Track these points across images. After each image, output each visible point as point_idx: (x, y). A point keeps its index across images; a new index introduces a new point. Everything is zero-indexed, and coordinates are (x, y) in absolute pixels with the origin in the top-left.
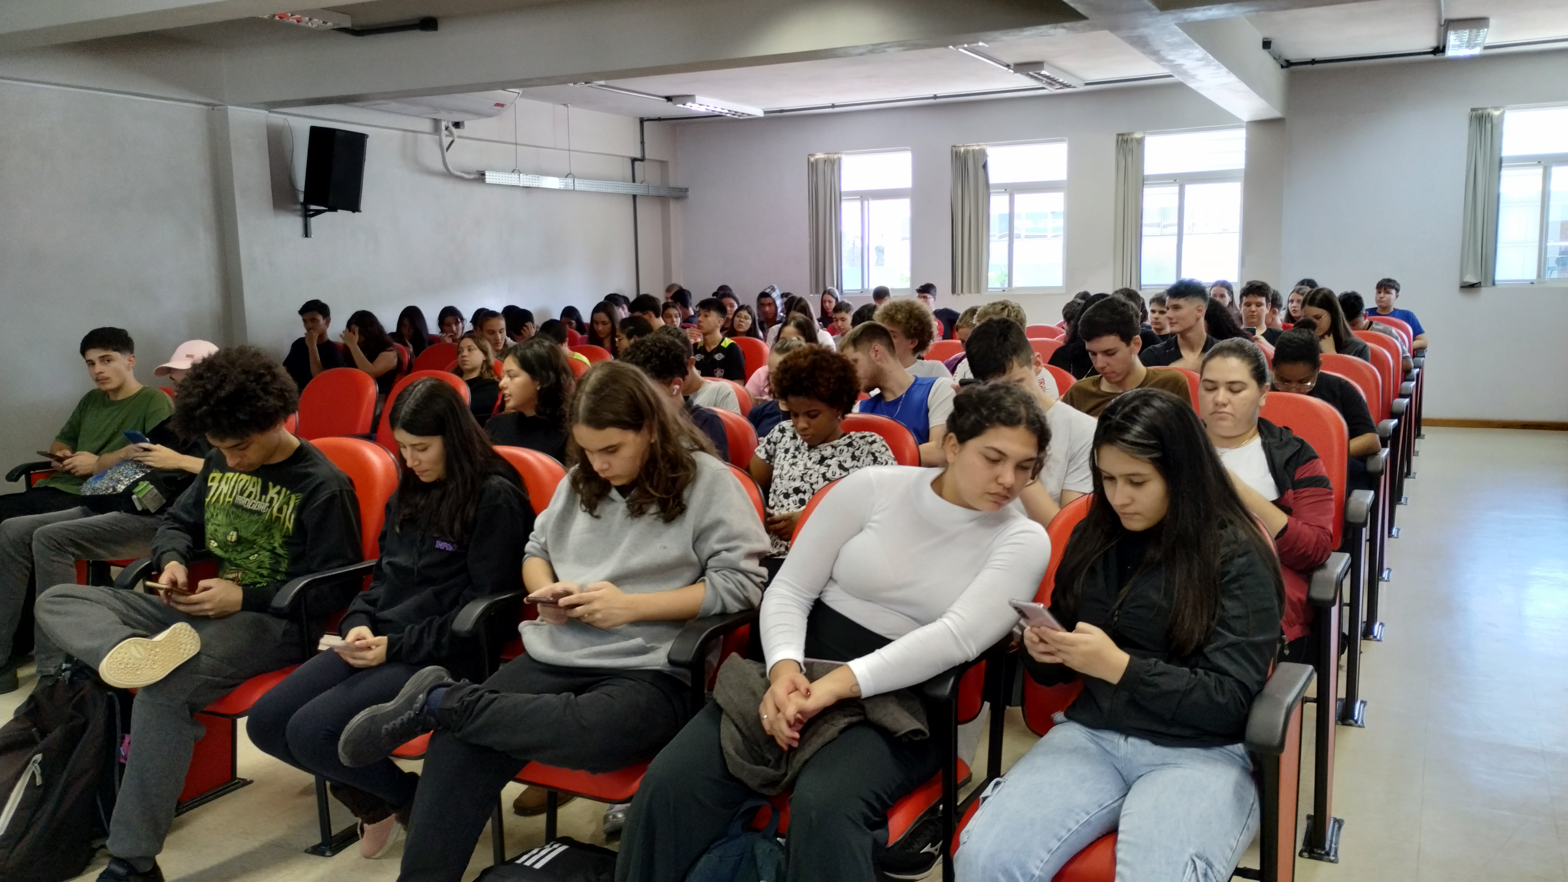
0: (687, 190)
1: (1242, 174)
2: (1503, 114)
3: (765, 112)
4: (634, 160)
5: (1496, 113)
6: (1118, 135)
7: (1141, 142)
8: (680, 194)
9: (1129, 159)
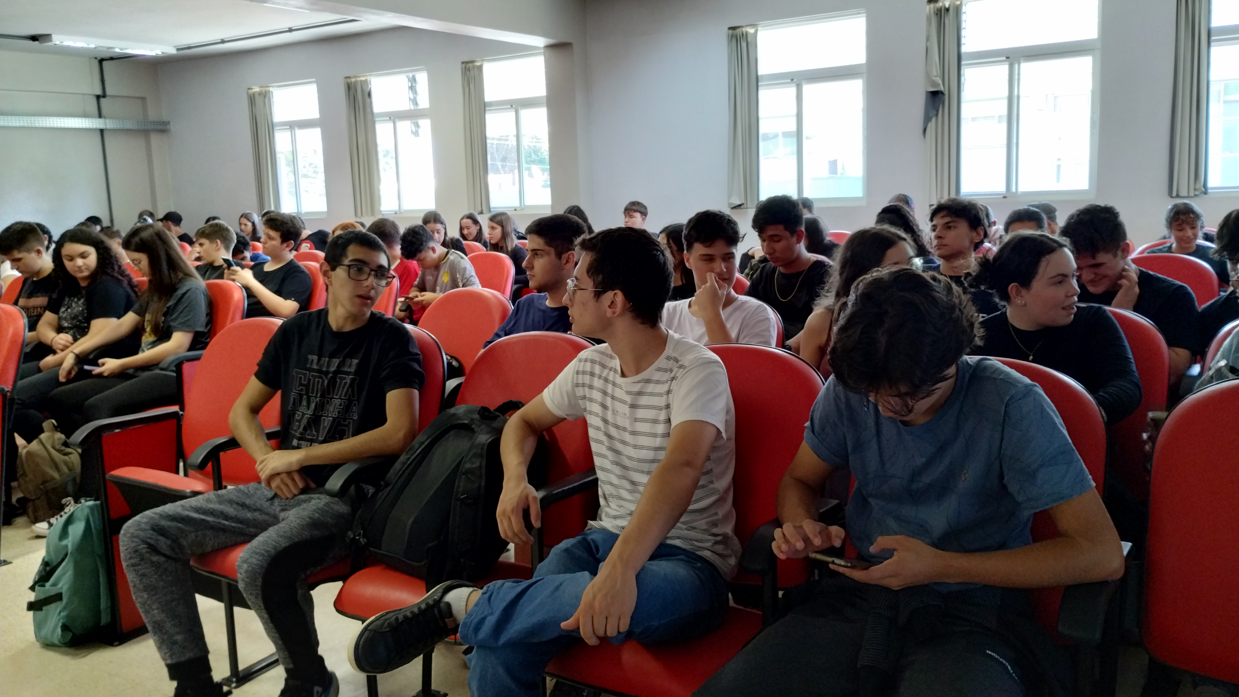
0: (167, 123)
1: (545, 100)
2: (756, 32)
3: (178, 50)
4: (98, 97)
5: (751, 31)
6: (463, 63)
7: (480, 68)
8: (162, 128)
9: (472, 86)
